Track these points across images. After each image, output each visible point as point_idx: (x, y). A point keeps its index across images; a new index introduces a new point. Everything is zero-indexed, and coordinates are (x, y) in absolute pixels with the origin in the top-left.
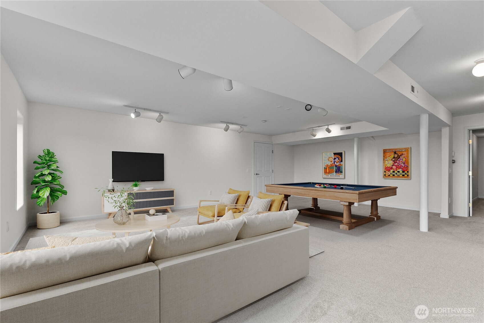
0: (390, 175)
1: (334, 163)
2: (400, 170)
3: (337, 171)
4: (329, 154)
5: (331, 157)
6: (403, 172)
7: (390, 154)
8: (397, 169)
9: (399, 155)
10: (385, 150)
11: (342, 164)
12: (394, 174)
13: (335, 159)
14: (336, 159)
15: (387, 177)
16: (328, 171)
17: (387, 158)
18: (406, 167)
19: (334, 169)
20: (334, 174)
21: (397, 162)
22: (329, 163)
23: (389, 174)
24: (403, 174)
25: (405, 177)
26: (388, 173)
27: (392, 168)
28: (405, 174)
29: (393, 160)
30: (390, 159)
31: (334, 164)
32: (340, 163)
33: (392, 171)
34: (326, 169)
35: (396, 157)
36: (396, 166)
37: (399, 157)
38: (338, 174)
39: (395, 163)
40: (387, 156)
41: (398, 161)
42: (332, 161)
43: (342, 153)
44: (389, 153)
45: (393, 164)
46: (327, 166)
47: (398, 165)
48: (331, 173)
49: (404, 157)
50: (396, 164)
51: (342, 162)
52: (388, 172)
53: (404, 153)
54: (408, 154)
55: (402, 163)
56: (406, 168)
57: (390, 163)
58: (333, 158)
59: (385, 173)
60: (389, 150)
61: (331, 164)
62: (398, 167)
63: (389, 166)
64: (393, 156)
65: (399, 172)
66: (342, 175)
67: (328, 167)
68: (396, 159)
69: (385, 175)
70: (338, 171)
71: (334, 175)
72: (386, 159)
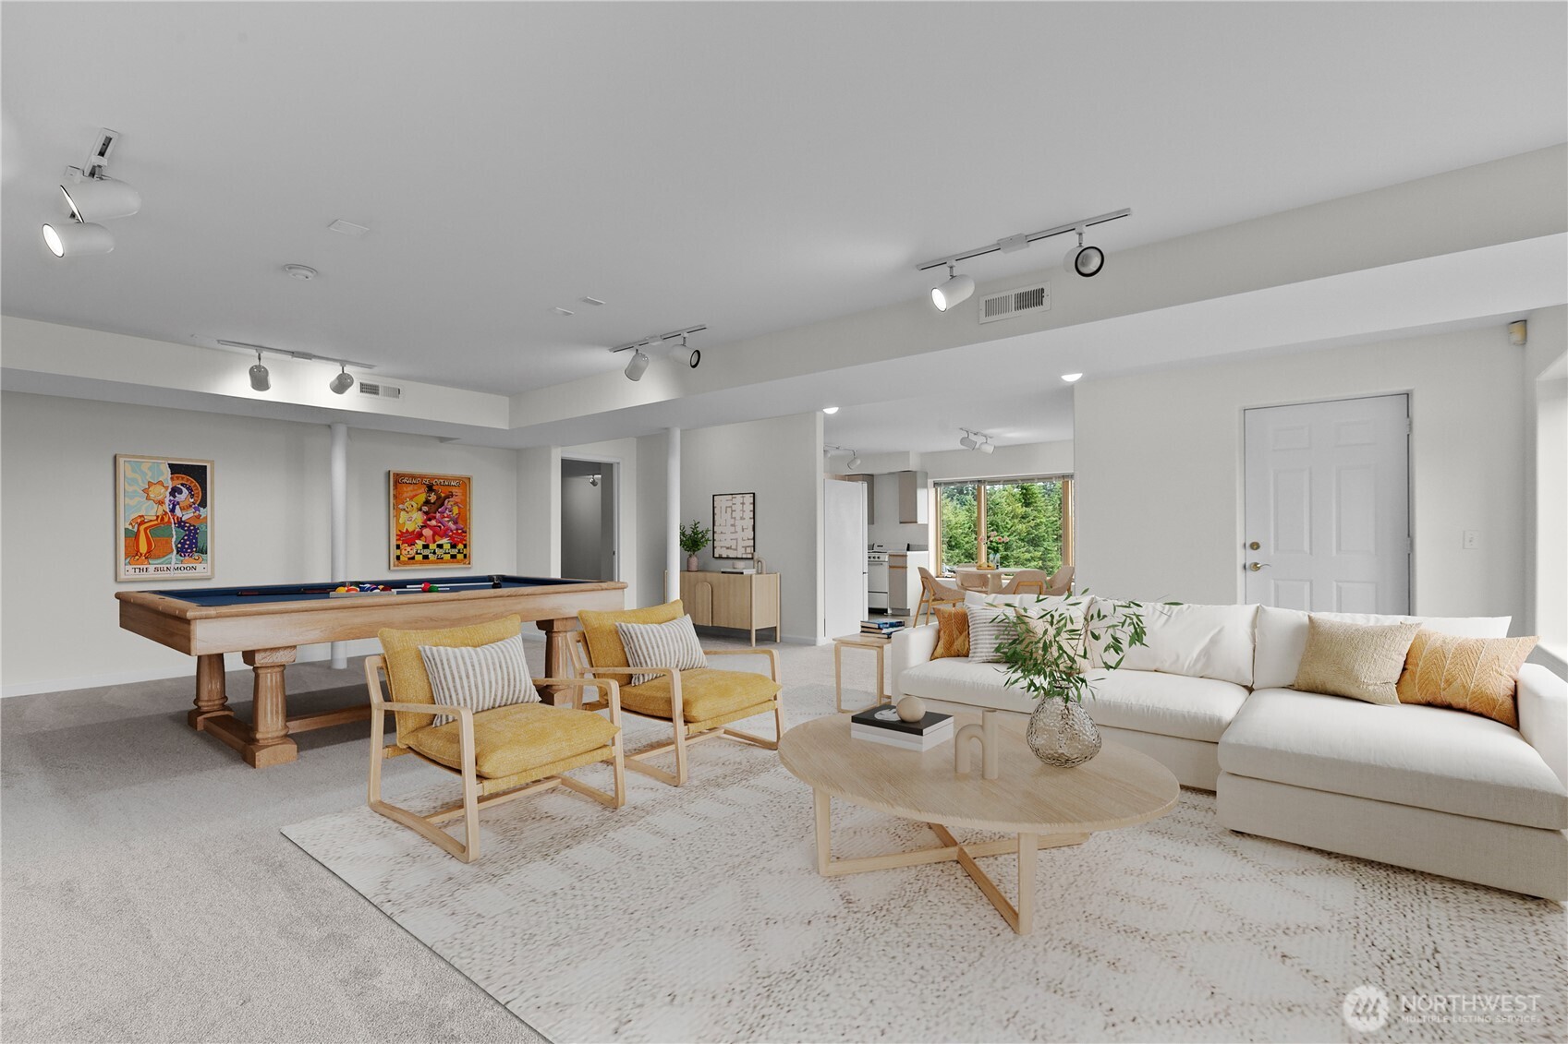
0: (413, 558)
1: (173, 511)
2: (445, 541)
3: (183, 544)
4: (150, 469)
5: (160, 483)
6: (454, 546)
7: (414, 490)
8: (437, 537)
9: (443, 495)
10: (398, 474)
11: (206, 518)
12: (426, 552)
13: (175, 491)
14: (180, 492)
15: (405, 563)
16: (143, 548)
17: (403, 503)
18: (460, 531)
19: (174, 540)
20: (174, 561)
21: (435, 518)
22: (151, 511)
23: (413, 553)
24: (454, 552)
25: (458, 562)
26: (407, 551)
27: (420, 535)
28: (459, 552)
29: (425, 509)
30: (415, 505)
31: (174, 516)
32: (196, 509)
33: (420, 543)
34: (132, 537)
35: (432, 501)
36: (431, 527)
37: (441, 502)
38: (188, 562)
39: (430, 520)
40: (405, 495)
41: (438, 515)
42: (161, 503)
43: (206, 467)
44: (411, 487)
45: (425, 522)
46: (140, 525)
47: (440, 527)
48: (159, 557)
49: (456, 503)
50: (433, 523)
51: (205, 506)
52: (409, 549)
53: (454, 491)
54: (464, 494)
55: (449, 521)
56: (460, 534)
57: (413, 520)
58: (167, 488)
59: (399, 551)
60: (413, 476)
61: (160, 513)
62: (437, 533)
63: (410, 530)
64: (422, 498)
65: (440, 546)
66: (205, 565)
67: (146, 529)
68: (432, 508)
69: (398, 558)
70: (190, 547)
71: (172, 566)
72: (401, 506)
